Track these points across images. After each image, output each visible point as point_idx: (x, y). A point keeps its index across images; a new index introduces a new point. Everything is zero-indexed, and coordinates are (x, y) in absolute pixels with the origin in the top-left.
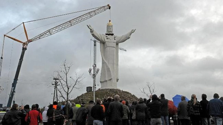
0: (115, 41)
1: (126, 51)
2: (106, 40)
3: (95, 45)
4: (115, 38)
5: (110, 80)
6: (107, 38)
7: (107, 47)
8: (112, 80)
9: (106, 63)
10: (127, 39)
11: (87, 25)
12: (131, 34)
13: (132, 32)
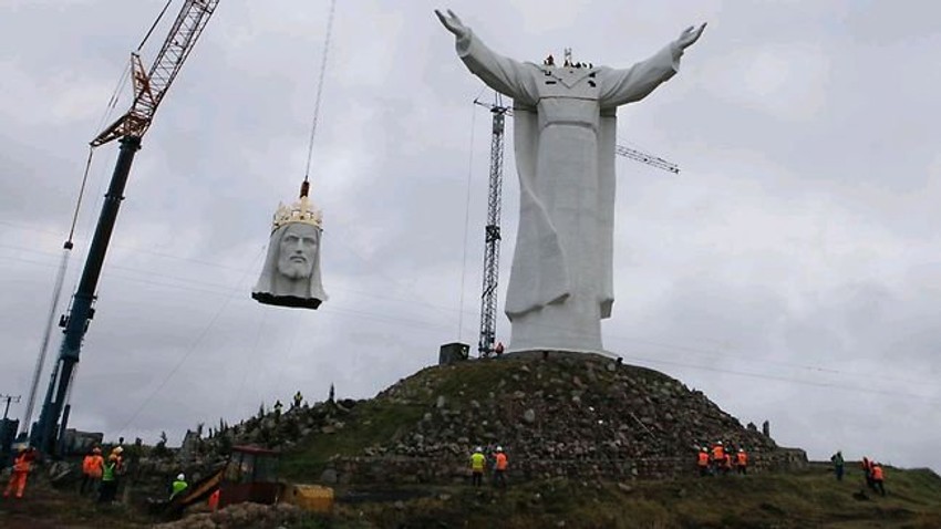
0: (594, 93)
1: (677, 171)
2: (544, 90)
3: (498, 130)
4: (592, 79)
5: (560, 301)
6: (550, 79)
7: (550, 123)
8: (569, 299)
9: (540, 210)
10: (661, 82)
11: (437, 12)
12: (682, 54)
13: (687, 41)
